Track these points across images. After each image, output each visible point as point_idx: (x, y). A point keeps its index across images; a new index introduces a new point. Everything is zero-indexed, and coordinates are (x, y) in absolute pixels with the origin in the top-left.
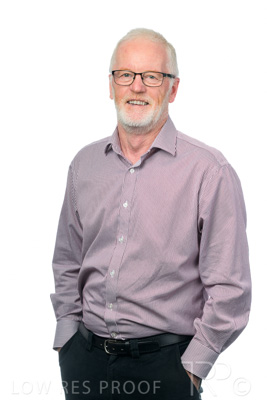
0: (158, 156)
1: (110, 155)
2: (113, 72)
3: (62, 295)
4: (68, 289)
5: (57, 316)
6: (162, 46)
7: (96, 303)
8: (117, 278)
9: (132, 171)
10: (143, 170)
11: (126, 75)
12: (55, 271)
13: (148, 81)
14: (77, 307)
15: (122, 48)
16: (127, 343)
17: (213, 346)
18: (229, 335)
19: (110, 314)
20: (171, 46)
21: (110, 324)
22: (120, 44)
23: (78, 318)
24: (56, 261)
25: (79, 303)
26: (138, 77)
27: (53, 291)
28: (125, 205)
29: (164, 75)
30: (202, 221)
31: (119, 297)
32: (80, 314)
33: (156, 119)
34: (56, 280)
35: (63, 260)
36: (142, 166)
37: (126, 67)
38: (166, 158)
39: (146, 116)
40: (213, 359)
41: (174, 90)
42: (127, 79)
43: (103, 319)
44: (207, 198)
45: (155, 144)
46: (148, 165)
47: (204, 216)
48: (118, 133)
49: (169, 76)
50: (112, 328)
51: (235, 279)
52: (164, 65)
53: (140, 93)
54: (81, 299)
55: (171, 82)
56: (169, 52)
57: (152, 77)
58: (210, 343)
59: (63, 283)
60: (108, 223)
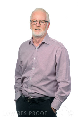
0: (44, 45)
1: (30, 44)
2: (31, 21)
3: (17, 85)
4: (19, 83)
5: (16, 91)
6: (45, 13)
7: (26, 87)
8: (32, 80)
9: (36, 49)
10: (40, 49)
11: (35, 21)
12: (15, 78)
13: (41, 23)
14: (21, 89)
15: (33, 14)
16: (34, 99)
17: (61, 101)
18: (65, 97)
19: (30, 90)
20: (47, 13)
21: (29, 93)
22: (33, 12)
23: (21, 92)
24: (15, 75)
25: (21, 88)
26: (38, 22)
27: (15, 84)
28: (34, 59)
29: (46, 21)
30: (56, 63)
31: (32, 85)
32: (22, 91)
33: (43, 34)
34: (15, 81)
35: (18, 75)
36: (39, 47)
37: (34, 19)
38: (46, 45)
39: (40, 33)
40: (60, 104)
41: (48, 26)
42: (35, 23)
43: (27, 92)
44: (58, 57)
45: (43, 41)
46: (41, 47)
47: (57, 62)
48: (32, 38)
49: (47, 22)
50: (30, 95)
51: (67, 80)
52: (45, 18)
53: (39, 26)
54: (22, 86)
55: (48, 24)
56: (47, 15)
57: (42, 22)
58: (60, 100)
59: (17, 82)
60: (29, 64)
